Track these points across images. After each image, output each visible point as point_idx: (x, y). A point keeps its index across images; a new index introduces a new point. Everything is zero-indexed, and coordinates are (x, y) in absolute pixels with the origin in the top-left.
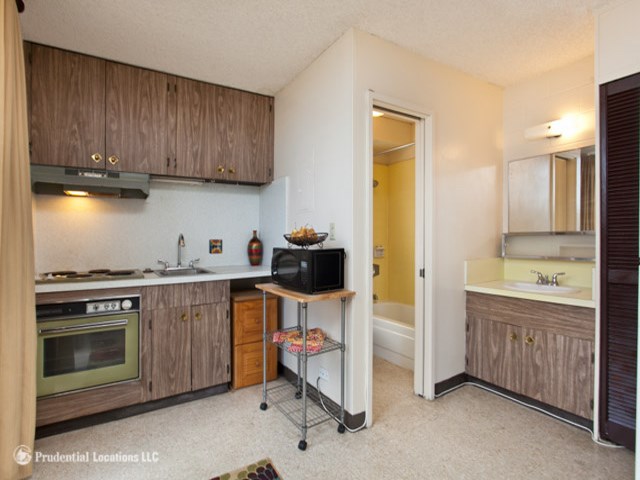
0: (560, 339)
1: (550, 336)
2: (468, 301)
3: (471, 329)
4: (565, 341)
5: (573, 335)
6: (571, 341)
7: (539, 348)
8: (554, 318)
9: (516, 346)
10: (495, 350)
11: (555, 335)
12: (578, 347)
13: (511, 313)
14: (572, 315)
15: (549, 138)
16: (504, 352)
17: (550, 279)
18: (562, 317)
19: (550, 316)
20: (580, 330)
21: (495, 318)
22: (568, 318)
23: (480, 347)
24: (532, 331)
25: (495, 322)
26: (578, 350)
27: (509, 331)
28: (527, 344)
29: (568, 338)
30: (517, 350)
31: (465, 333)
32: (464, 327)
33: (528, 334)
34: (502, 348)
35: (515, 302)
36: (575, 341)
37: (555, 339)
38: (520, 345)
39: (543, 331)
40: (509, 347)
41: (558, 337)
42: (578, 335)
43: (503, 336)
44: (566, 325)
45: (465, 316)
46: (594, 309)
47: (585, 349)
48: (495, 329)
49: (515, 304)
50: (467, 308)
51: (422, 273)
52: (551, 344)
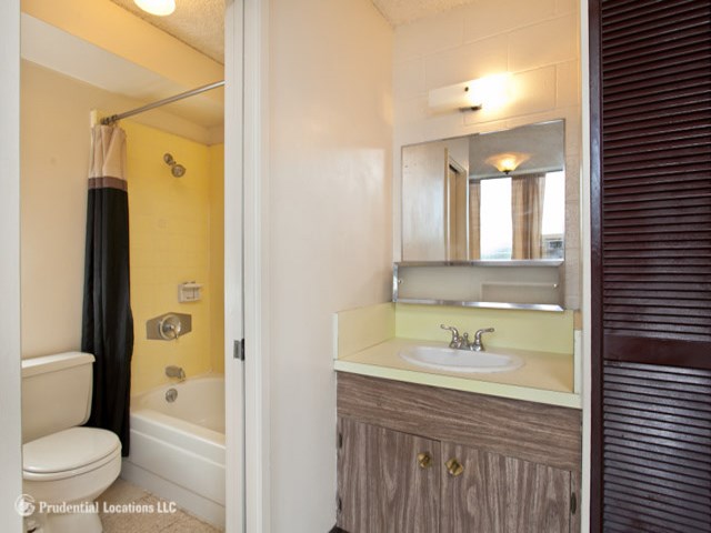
0: (513, 465)
1: (493, 460)
2: (340, 390)
3: (347, 442)
4: (521, 470)
5: (537, 458)
6: (532, 469)
7: (472, 481)
8: (500, 424)
9: (430, 477)
10: (391, 484)
11: (502, 459)
12: (547, 482)
13: (420, 413)
14: (533, 419)
15: (463, 110)
16: (408, 488)
17: (472, 339)
18: (514, 423)
19: (493, 422)
20: (550, 449)
21: (391, 423)
22: (525, 426)
23: (363, 479)
24: (459, 448)
25: (390, 432)
26: (545, 488)
27: (417, 448)
28: (450, 476)
29: (526, 464)
30: (431, 485)
31: (334, 450)
32: (334, 439)
33: (452, 455)
34: (404, 483)
35: (429, 393)
36: (540, 471)
37: (502, 465)
38: (438, 475)
39: (480, 450)
40: (416, 480)
41: (508, 460)
42: (546, 458)
43: (407, 457)
44: (524, 440)
45: (335, 419)
46: (579, 411)
47: (559, 485)
48: (391, 445)
49: (428, 398)
50: (339, 403)
51: (240, 350)
52: (494, 475)
